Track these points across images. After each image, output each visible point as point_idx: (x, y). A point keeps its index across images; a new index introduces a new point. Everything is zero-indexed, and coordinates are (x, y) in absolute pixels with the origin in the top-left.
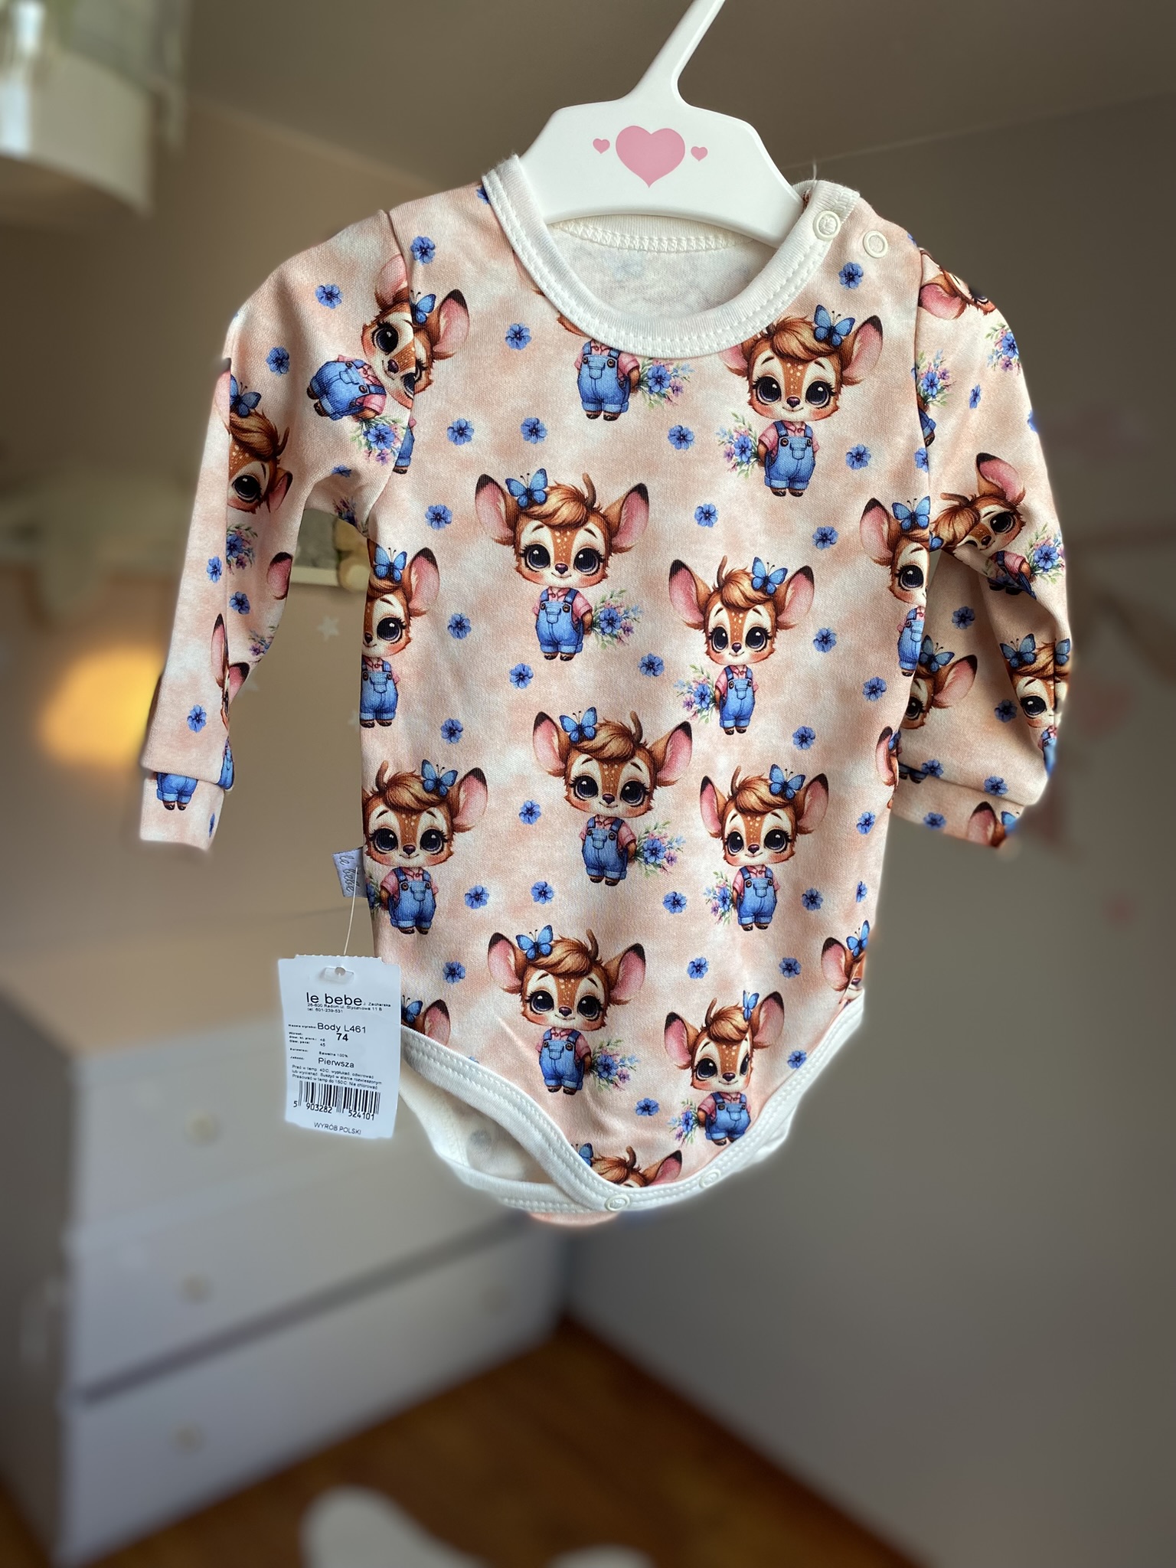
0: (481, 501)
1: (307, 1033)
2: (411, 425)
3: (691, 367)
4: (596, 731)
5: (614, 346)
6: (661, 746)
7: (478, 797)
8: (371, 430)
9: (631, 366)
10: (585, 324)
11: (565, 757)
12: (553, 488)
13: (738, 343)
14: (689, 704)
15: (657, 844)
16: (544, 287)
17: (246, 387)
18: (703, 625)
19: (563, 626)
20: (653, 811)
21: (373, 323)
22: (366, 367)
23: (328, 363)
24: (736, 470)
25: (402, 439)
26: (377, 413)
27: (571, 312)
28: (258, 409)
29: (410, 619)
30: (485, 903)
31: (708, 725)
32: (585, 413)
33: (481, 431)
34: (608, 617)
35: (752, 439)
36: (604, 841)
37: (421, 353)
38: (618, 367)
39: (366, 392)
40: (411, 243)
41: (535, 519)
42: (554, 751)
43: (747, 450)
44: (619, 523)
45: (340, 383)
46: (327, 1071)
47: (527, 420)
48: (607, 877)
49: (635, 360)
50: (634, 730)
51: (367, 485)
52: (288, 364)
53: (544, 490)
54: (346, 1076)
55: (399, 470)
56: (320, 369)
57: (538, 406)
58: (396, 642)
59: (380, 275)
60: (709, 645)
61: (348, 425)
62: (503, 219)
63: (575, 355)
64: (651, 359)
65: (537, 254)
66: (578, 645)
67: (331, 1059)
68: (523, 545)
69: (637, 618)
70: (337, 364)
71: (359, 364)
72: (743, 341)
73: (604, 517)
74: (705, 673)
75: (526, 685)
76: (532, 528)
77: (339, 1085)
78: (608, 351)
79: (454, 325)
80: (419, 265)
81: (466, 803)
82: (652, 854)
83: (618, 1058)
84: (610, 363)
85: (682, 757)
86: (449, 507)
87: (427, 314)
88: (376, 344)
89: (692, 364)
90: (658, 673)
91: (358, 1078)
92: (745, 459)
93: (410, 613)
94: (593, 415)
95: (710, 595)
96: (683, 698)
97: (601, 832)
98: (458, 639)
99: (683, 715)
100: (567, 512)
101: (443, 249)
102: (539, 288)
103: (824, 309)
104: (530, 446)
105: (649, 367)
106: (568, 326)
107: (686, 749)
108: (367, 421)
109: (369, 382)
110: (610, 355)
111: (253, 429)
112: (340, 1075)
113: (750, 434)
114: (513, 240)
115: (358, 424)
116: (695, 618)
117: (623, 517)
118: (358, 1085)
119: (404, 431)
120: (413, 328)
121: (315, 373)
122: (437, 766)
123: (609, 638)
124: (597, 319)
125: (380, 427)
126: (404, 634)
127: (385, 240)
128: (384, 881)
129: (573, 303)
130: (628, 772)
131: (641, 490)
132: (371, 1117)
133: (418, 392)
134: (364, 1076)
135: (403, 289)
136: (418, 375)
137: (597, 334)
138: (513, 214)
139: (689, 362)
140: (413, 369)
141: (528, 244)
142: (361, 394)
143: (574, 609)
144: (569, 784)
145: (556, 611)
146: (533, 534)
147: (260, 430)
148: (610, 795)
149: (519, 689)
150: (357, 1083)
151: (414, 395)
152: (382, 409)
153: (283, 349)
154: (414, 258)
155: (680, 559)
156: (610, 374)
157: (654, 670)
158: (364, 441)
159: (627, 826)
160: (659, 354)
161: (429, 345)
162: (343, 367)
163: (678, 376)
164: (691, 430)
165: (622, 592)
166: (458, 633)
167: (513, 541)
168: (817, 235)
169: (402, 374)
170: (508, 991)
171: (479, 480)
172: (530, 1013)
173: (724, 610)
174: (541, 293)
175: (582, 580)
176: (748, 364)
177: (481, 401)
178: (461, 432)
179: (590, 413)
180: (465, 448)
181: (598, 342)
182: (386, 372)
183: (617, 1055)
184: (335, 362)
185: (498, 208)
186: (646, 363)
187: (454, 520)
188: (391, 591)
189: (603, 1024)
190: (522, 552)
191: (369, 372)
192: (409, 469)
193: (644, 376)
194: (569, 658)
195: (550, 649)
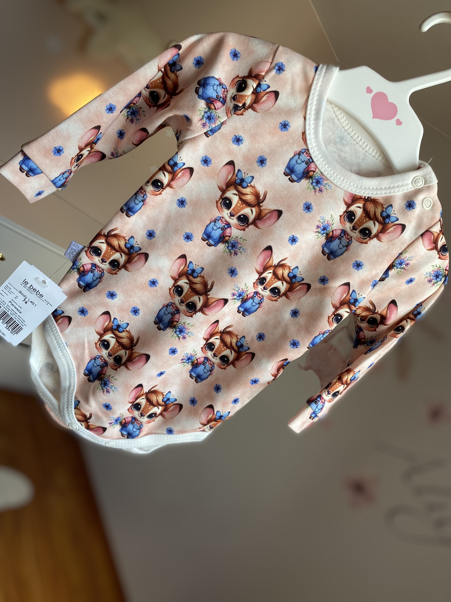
0: (224, 169)
1: (13, 290)
2: (224, 123)
3: (332, 188)
4: (198, 276)
5: (313, 158)
6: (213, 300)
7: (140, 263)
8: (208, 113)
9: (313, 169)
10: (310, 142)
11: (181, 275)
12: (251, 186)
13: (354, 193)
14: (234, 295)
15: (184, 330)
16: (307, 117)
17: (180, 62)
18: (260, 274)
19: (217, 234)
20: (192, 318)
21: (241, 77)
22: (226, 90)
23: (213, 77)
24: (316, 233)
25: (216, 125)
26: (215, 109)
27: (309, 134)
28: (178, 73)
29: (167, 187)
30: (113, 299)
31: (234, 305)
32: (284, 171)
33: (244, 146)
34: (234, 244)
35: (330, 228)
36: (169, 313)
37: (248, 102)
38: (308, 166)
39: (218, 98)
40: (278, 62)
41: (237, 191)
42: (179, 271)
43: (326, 230)
44: (264, 217)
45: (211, 88)
46: (9, 307)
47: (263, 156)
48: (159, 325)
49: (316, 169)
50: (209, 287)
51: (191, 130)
52: (201, 66)
53: (248, 184)
54: (15, 314)
55: (206, 134)
56: (209, 77)
57: (270, 155)
58: (156, 191)
59: (258, 63)
60: (257, 281)
61: (202, 104)
62: (315, 82)
63: (298, 149)
64: (321, 173)
65: (315, 104)
66: (216, 244)
67: (15, 304)
68: (225, 196)
69: (242, 252)
70: (216, 80)
71: (224, 87)
72: (356, 194)
73: (261, 210)
74: (247, 289)
75: (187, 241)
76: (233, 193)
77: (10, 314)
78: (310, 158)
79: (267, 102)
80: (274, 72)
81: (135, 262)
82: (180, 331)
83: (111, 384)
84: (307, 162)
85: (217, 309)
86: (212, 161)
87: (262, 91)
88: (236, 85)
89: (333, 186)
90: (233, 276)
91: (19, 318)
92: (322, 232)
93: (169, 185)
94: (286, 174)
95: (271, 266)
96: (234, 291)
97: (171, 309)
98: (178, 206)
99: (228, 296)
100: (250, 198)
101: (287, 74)
102: (306, 116)
103: (392, 207)
104: (256, 165)
105: (318, 175)
106: (304, 138)
107: (220, 308)
108: (210, 108)
109: (222, 96)
110: (309, 160)
111: (171, 78)
112: (13, 312)
113: (331, 226)
114: (312, 92)
115: (205, 107)
116: (260, 269)
117: (267, 216)
118: (17, 320)
119: (219, 123)
120: (253, 91)
121: (206, 77)
122: (136, 242)
123: (228, 251)
124: (315, 144)
125: (212, 114)
126: (161, 191)
127: (270, 53)
128: (85, 265)
129: (312, 131)
130: (195, 298)
131: (280, 213)
132: (13, 334)
133: (236, 114)
134: (22, 319)
135: (261, 75)
136: (241, 108)
137: (311, 149)
138: (320, 84)
139: (333, 185)
140: (240, 105)
141: (316, 98)
142: (215, 97)
143: (225, 231)
144: (175, 285)
145: (218, 226)
146: (232, 195)
147: (173, 81)
148: (183, 300)
149: (184, 241)
150: (17, 319)
151: (233, 114)
152: (218, 109)
153: (203, 60)
154: (274, 68)
155: (273, 247)
156: (304, 166)
157: (233, 274)
158: (202, 114)
159: (179, 315)
160: (325, 174)
161: (253, 101)
162: (218, 83)
163: (325, 187)
164: (313, 208)
165: (245, 240)
166: (180, 204)
167: (224, 191)
168: (412, 182)
169: (236, 103)
170: (96, 332)
171: (230, 161)
172: (98, 345)
173: (272, 274)
174: (305, 118)
175: (235, 224)
176: (351, 203)
177: (254, 137)
178: (238, 140)
179: (285, 173)
180: (234, 147)
181: (309, 152)
182: (231, 97)
183: (112, 383)
184: (216, 79)
185: (316, 77)
186: (319, 173)
187: (211, 166)
188: (169, 172)
189: (116, 370)
190: (223, 197)
191: (225, 93)
192: (210, 137)
193: (314, 177)
194: (210, 245)
195: (205, 237)
